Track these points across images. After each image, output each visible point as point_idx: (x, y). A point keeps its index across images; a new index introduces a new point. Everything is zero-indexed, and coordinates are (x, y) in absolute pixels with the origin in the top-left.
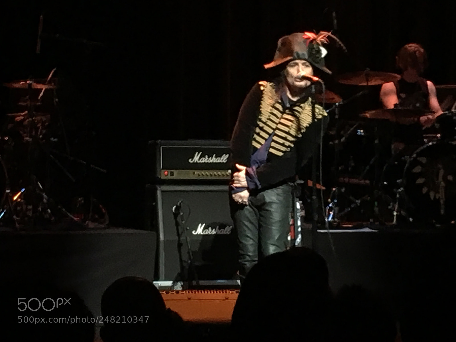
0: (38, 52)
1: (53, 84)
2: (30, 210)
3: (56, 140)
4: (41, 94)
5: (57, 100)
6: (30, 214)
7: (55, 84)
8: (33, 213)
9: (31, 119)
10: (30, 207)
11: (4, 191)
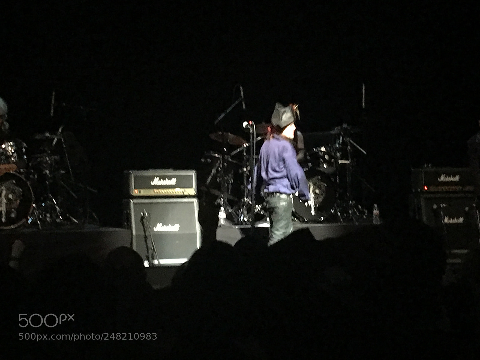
1: (62, 136)
2: (48, 217)
8: (50, 219)
11: (31, 205)
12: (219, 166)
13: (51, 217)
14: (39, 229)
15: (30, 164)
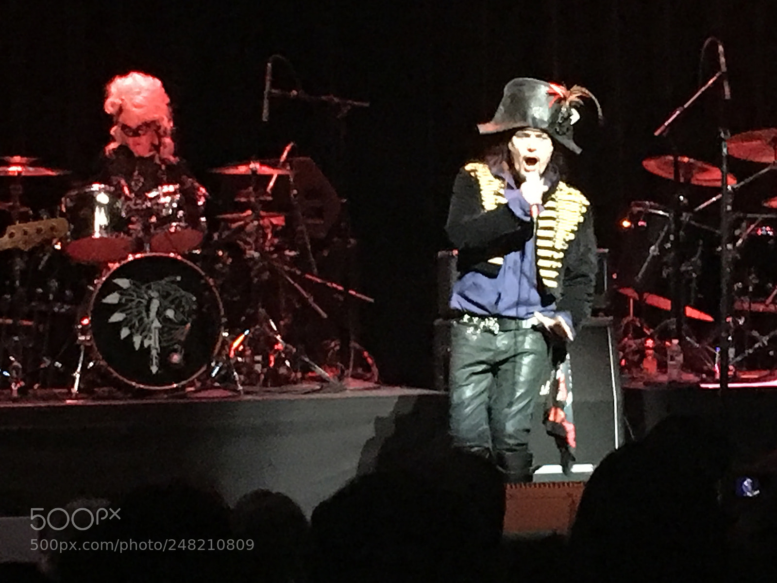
0: (265, 119)
1: (288, 168)
2: (258, 362)
3: (293, 253)
4: (271, 184)
5: (295, 192)
6: (258, 368)
7: (291, 169)
8: (263, 367)
9: (256, 223)
10: (258, 358)
11: (219, 334)
12: (666, 239)
13: (265, 362)
14: (236, 390)
15: (216, 236)
